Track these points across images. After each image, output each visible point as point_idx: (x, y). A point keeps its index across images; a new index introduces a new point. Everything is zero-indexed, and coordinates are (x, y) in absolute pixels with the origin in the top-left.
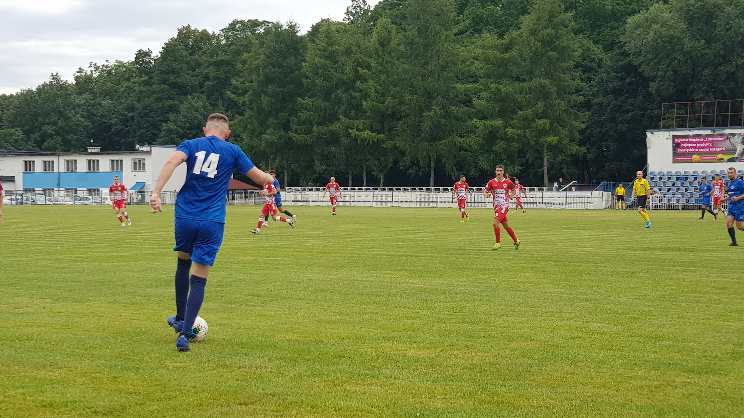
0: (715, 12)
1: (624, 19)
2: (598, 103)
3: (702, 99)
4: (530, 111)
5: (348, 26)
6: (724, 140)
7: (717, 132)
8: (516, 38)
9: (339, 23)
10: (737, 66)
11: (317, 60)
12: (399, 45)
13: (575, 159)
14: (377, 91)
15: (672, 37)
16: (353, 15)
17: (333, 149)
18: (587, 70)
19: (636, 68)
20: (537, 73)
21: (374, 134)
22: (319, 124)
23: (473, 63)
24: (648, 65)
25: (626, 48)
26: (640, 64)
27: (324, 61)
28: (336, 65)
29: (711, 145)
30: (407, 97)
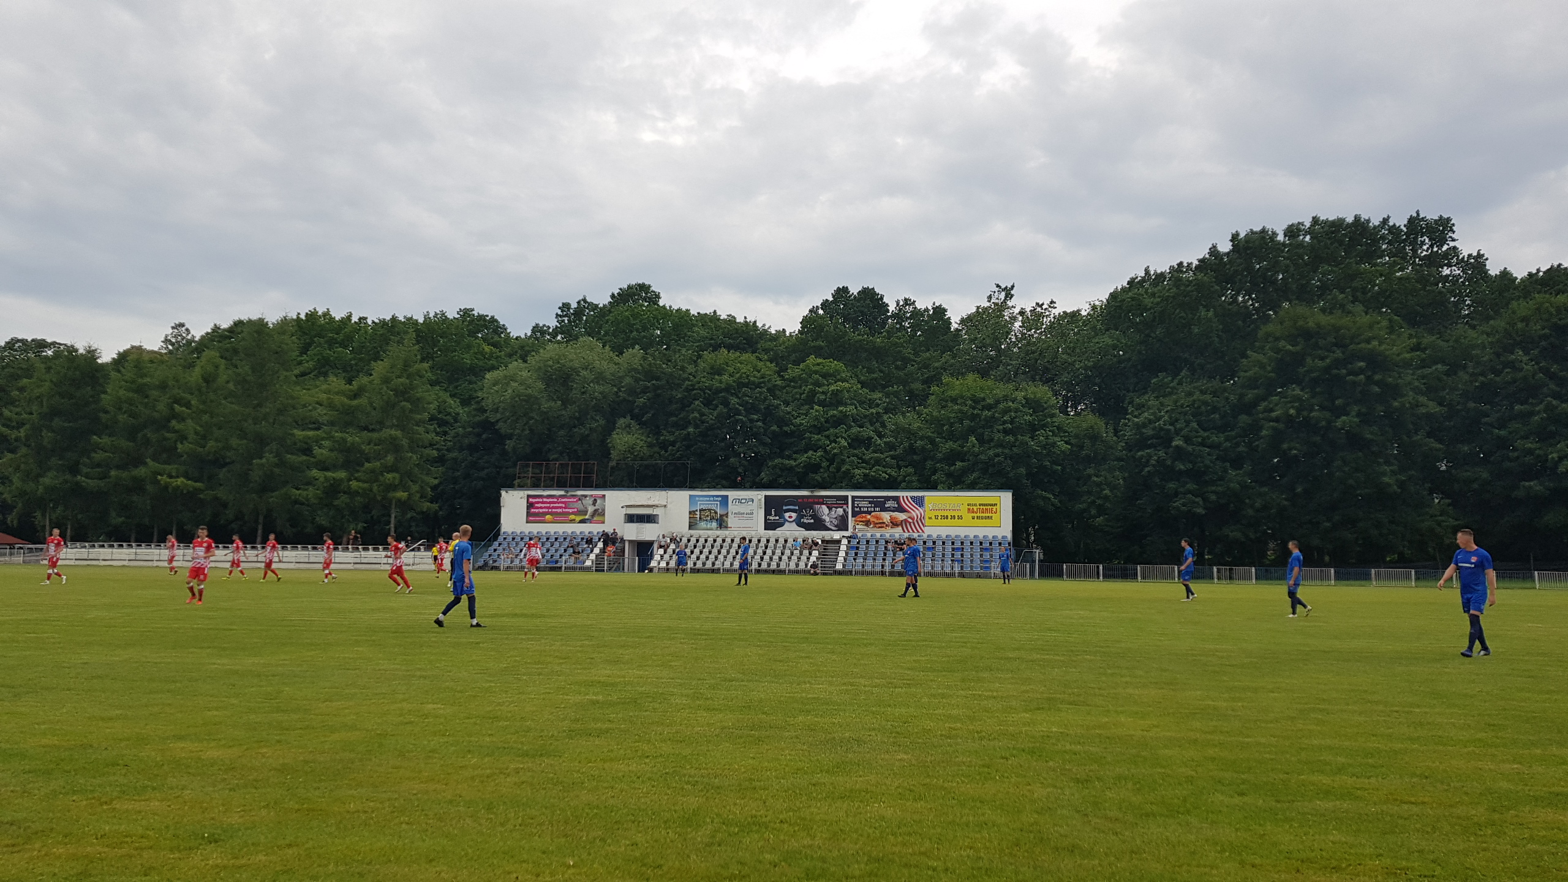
0: (572, 375)
1: (482, 374)
2: (453, 459)
3: (556, 460)
4: (378, 464)
5: (165, 356)
6: (577, 501)
7: (570, 493)
8: (366, 385)
9: (153, 352)
10: (591, 429)
11: (122, 392)
12: (228, 382)
13: (426, 516)
14: (196, 433)
15: (530, 396)
16: (173, 344)
17: (135, 498)
18: (442, 423)
19: (493, 424)
20: (388, 423)
21: (189, 482)
22: (118, 467)
23: (315, 409)
24: (505, 422)
25: (483, 404)
26: (497, 421)
27: (131, 395)
28: (146, 400)
29: (564, 506)
30: (234, 442)
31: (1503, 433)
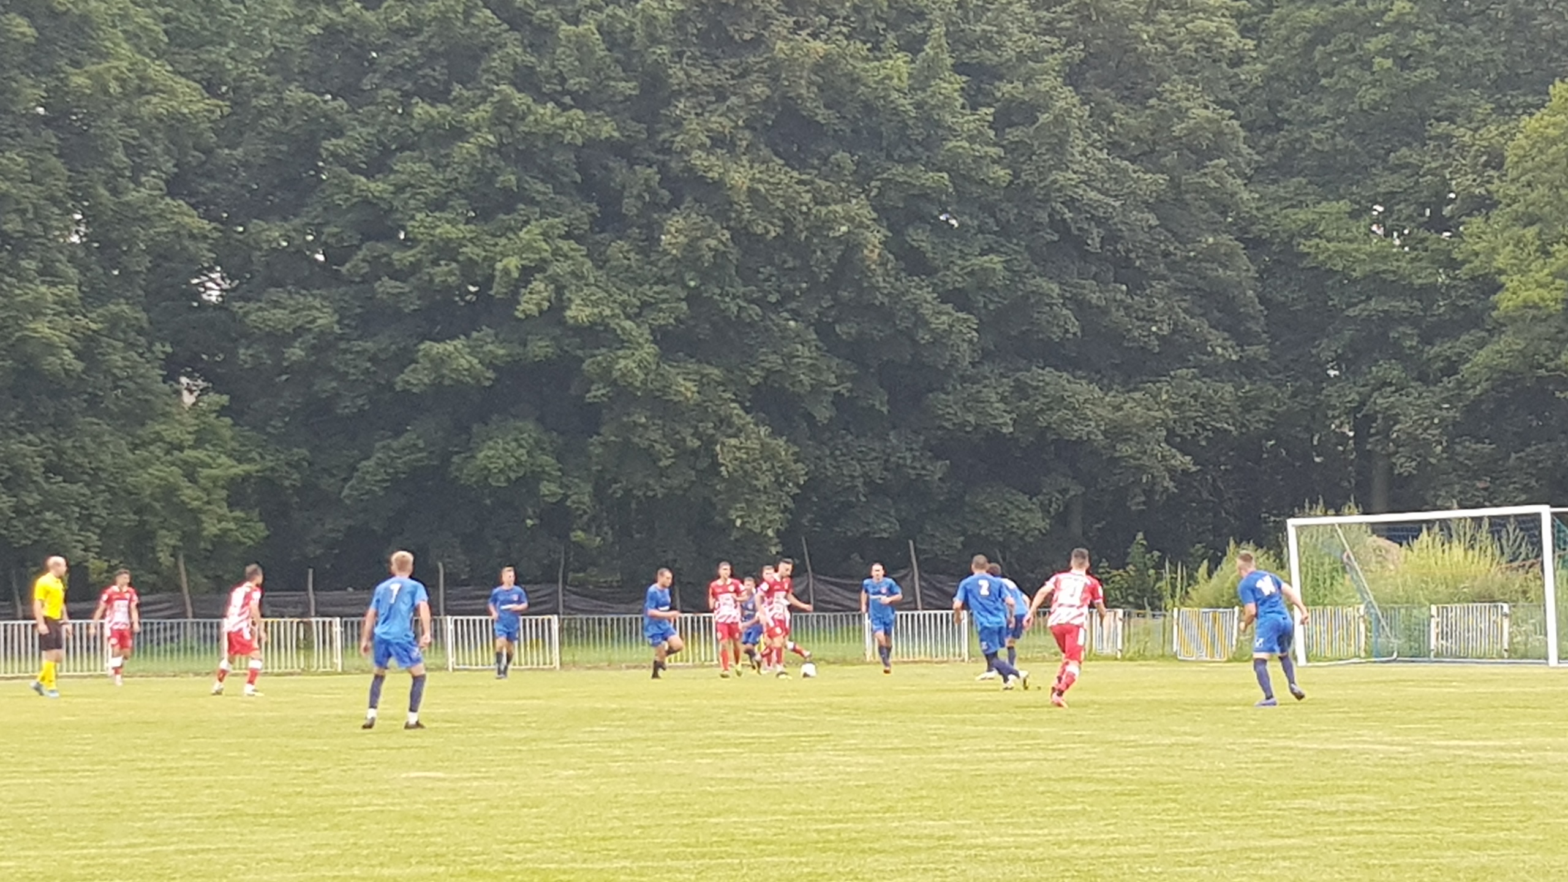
31: (377, 187)
